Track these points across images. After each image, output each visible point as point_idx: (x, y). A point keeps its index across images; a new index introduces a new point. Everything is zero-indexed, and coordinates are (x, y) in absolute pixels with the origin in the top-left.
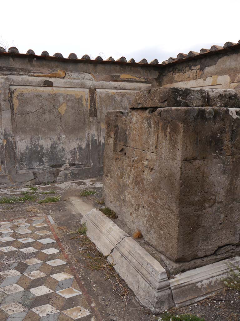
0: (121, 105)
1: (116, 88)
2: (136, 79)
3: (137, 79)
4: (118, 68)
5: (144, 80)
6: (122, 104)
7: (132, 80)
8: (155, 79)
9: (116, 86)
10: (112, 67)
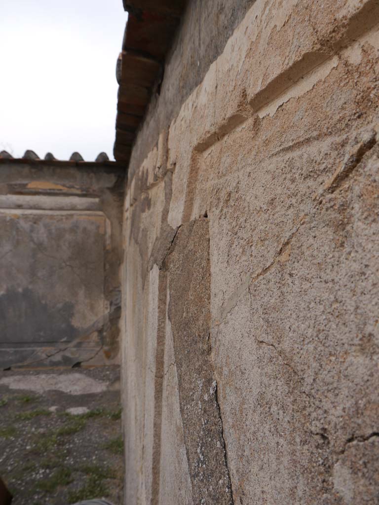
0: (31, 237)
1: (19, 207)
2: (61, 190)
3: (65, 190)
4: (26, 170)
5: (79, 192)
6: (34, 235)
7: (52, 191)
8: (108, 188)
9: (20, 203)
10: (15, 169)
